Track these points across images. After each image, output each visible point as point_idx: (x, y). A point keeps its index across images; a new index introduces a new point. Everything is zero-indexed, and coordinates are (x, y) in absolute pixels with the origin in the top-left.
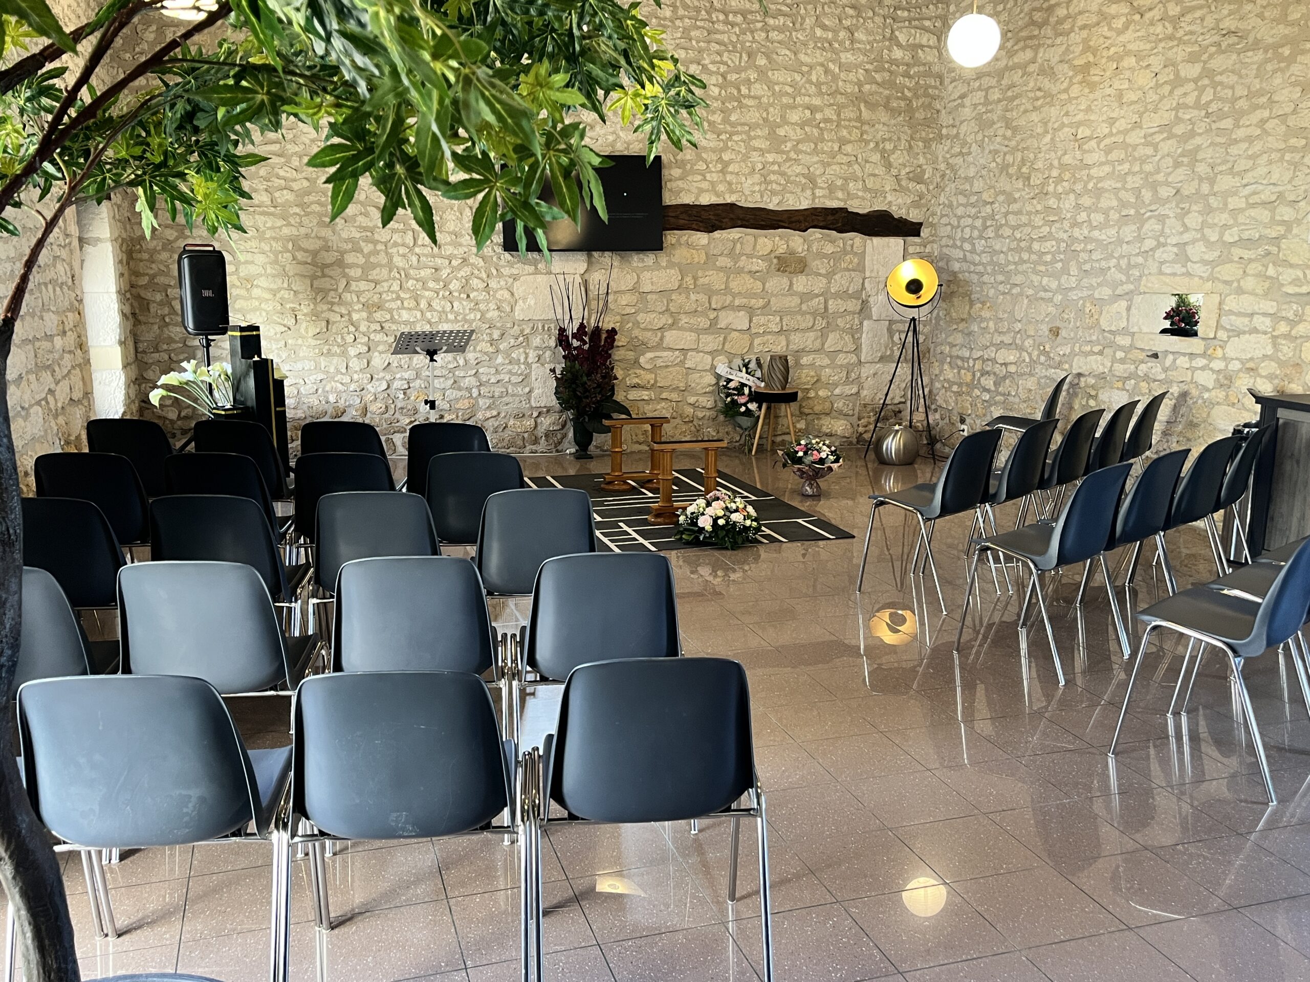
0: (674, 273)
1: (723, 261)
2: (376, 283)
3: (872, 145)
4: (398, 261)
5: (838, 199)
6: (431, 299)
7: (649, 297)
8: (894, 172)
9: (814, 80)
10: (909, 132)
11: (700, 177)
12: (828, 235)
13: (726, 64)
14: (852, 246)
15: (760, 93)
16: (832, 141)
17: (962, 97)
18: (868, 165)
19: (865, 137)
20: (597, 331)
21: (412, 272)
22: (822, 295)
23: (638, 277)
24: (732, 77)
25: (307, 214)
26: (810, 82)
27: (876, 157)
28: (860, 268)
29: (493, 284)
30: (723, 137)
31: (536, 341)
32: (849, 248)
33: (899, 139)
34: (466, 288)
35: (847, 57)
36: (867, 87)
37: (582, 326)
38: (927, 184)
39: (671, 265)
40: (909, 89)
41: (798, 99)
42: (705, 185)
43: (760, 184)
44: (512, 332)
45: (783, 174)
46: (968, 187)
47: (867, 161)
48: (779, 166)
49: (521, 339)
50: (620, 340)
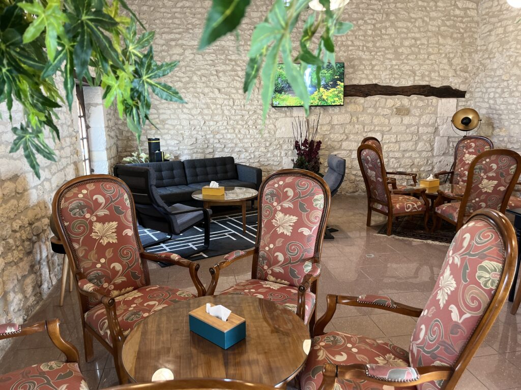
0: (348, 117)
1: (370, 110)
2: (217, 122)
3: (443, 55)
4: (226, 112)
5: (426, 81)
6: (241, 129)
7: (336, 126)
8: (454, 67)
9: (417, 25)
10: (462, 49)
11: (361, 72)
12: (421, 98)
13: (375, 19)
14: (432, 103)
15: (391, 32)
16: (424, 54)
17: (490, 31)
18: (441, 65)
19: (440, 51)
20: (312, 142)
21: (232, 117)
22: (417, 125)
23: (331, 118)
24: (378, 26)
25: (188, 92)
26: (415, 26)
27: (445, 61)
28: (435, 113)
29: (267, 122)
30: (373, 54)
31: (285, 147)
32: (430, 103)
33: (457, 52)
34: (255, 124)
35: (433, 14)
36: (442, 28)
37: (306, 140)
38: (469, 73)
39: (346, 112)
40: (462, 28)
41: (409, 35)
42: (363, 76)
43: (389, 75)
44: (275, 143)
45: (400, 70)
46: (493, 73)
47: (441, 63)
48: (399, 66)
49: (278, 146)
50: (323, 146)
